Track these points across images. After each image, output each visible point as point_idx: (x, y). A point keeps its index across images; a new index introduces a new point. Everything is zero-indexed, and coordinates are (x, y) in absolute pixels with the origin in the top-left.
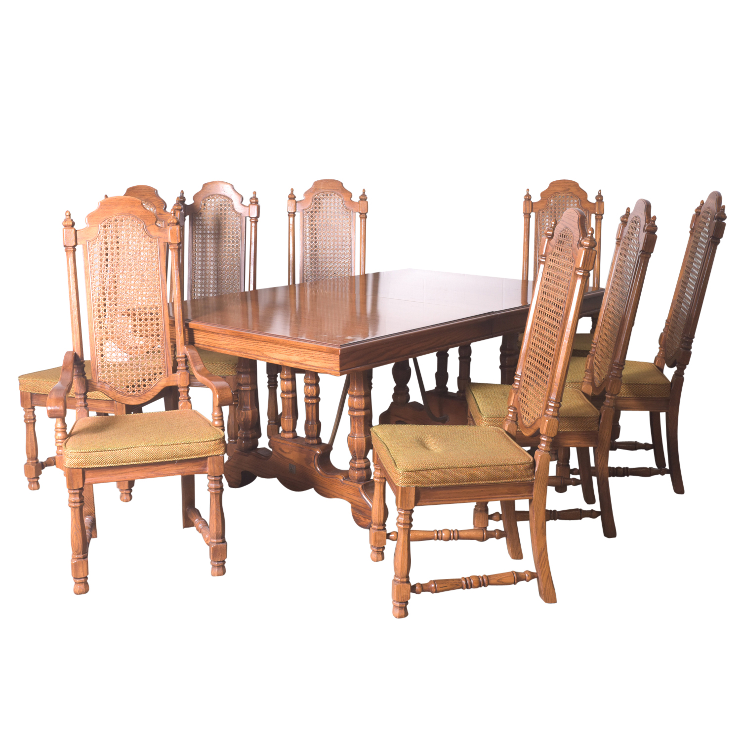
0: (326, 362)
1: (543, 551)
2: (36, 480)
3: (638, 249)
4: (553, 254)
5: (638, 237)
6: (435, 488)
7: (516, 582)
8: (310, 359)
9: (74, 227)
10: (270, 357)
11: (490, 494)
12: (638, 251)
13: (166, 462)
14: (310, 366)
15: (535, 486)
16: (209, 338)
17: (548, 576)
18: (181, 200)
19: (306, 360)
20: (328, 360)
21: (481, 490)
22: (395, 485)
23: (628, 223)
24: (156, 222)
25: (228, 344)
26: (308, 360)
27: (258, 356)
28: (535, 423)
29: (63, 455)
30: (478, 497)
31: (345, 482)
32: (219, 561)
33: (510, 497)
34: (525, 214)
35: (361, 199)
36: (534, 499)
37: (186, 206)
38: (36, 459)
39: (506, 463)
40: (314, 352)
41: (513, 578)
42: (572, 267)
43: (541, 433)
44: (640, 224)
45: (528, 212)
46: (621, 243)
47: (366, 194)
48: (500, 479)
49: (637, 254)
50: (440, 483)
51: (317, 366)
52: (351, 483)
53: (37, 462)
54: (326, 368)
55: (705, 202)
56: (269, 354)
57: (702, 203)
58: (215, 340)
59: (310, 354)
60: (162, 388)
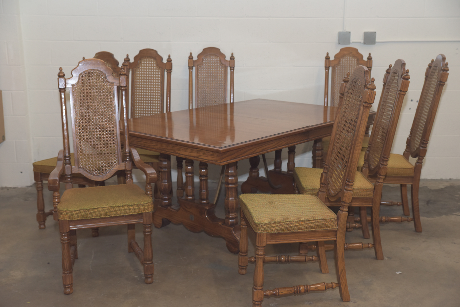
0: (213, 157)
1: (343, 270)
2: (43, 223)
3: (398, 89)
4: (348, 93)
5: (397, 82)
6: (279, 234)
7: (326, 289)
8: (203, 155)
9: (65, 77)
10: (179, 154)
11: (311, 237)
12: (397, 90)
13: (118, 216)
14: (203, 159)
15: (338, 232)
16: (143, 142)
17: (345, 286)
18: (127, 60)
19: (200, 156)
20: (213, 156)
21: (305, 234)
22: (254, 231)
23: (391, 73)
24: (112, 74)
25: (154, 146)
26: (202, 156)
27: (172, 152)
28: (337, 194)
29: (58, 212)
30: (304, 239)
31: (223, 226)
32: (149, 274)
33: (323, 239)
34: (326, 67)
35: (231, 59)
36: (337, 240)
37: (130, 63)
38: (43, 210)
39: (320, 218)
40: (205, 151)
41: (325, 286)
42: (360, 101)
43: (341, 200)
44: (398, 74)
45: (327, 66)
46: (386, 85)
47: (234, 55)
48: (317, 228)
49: (397, 92)
50: (281, 230)
51: (207, 159)
52: (226, 227)
53: (44, 213)
54: (212, 161)
55: (434, 60)
56: (179, 152)
57: (432, 61)
58: (147, 143)
59: (203, 152)
60: (116, 171)
